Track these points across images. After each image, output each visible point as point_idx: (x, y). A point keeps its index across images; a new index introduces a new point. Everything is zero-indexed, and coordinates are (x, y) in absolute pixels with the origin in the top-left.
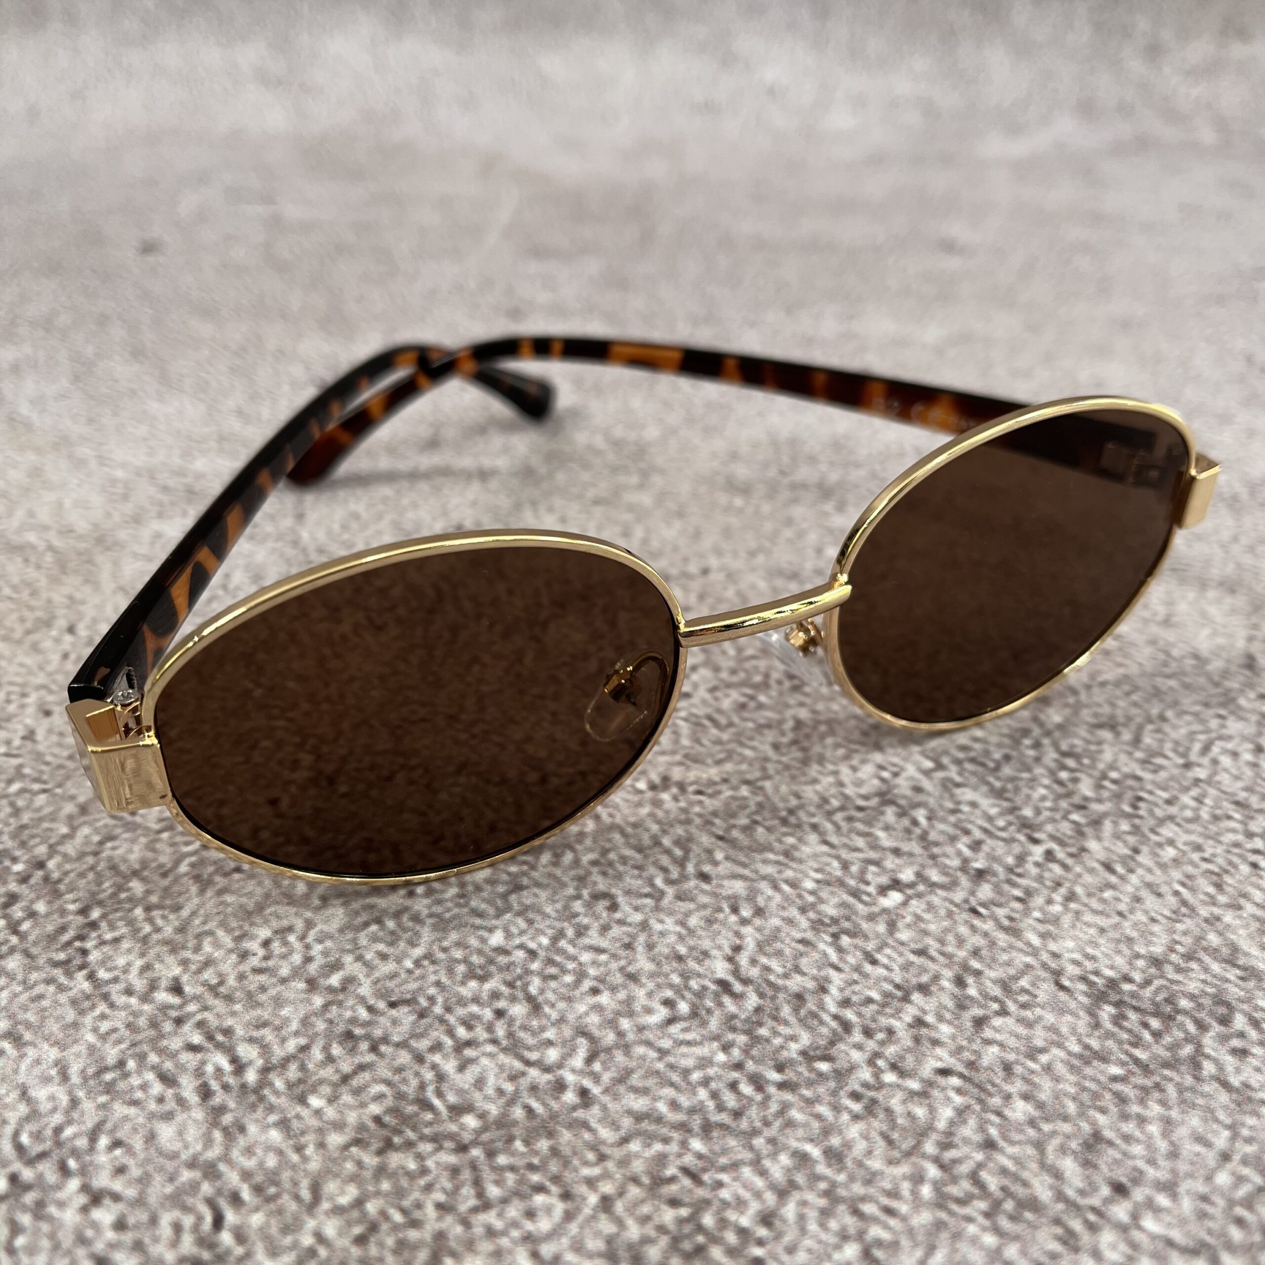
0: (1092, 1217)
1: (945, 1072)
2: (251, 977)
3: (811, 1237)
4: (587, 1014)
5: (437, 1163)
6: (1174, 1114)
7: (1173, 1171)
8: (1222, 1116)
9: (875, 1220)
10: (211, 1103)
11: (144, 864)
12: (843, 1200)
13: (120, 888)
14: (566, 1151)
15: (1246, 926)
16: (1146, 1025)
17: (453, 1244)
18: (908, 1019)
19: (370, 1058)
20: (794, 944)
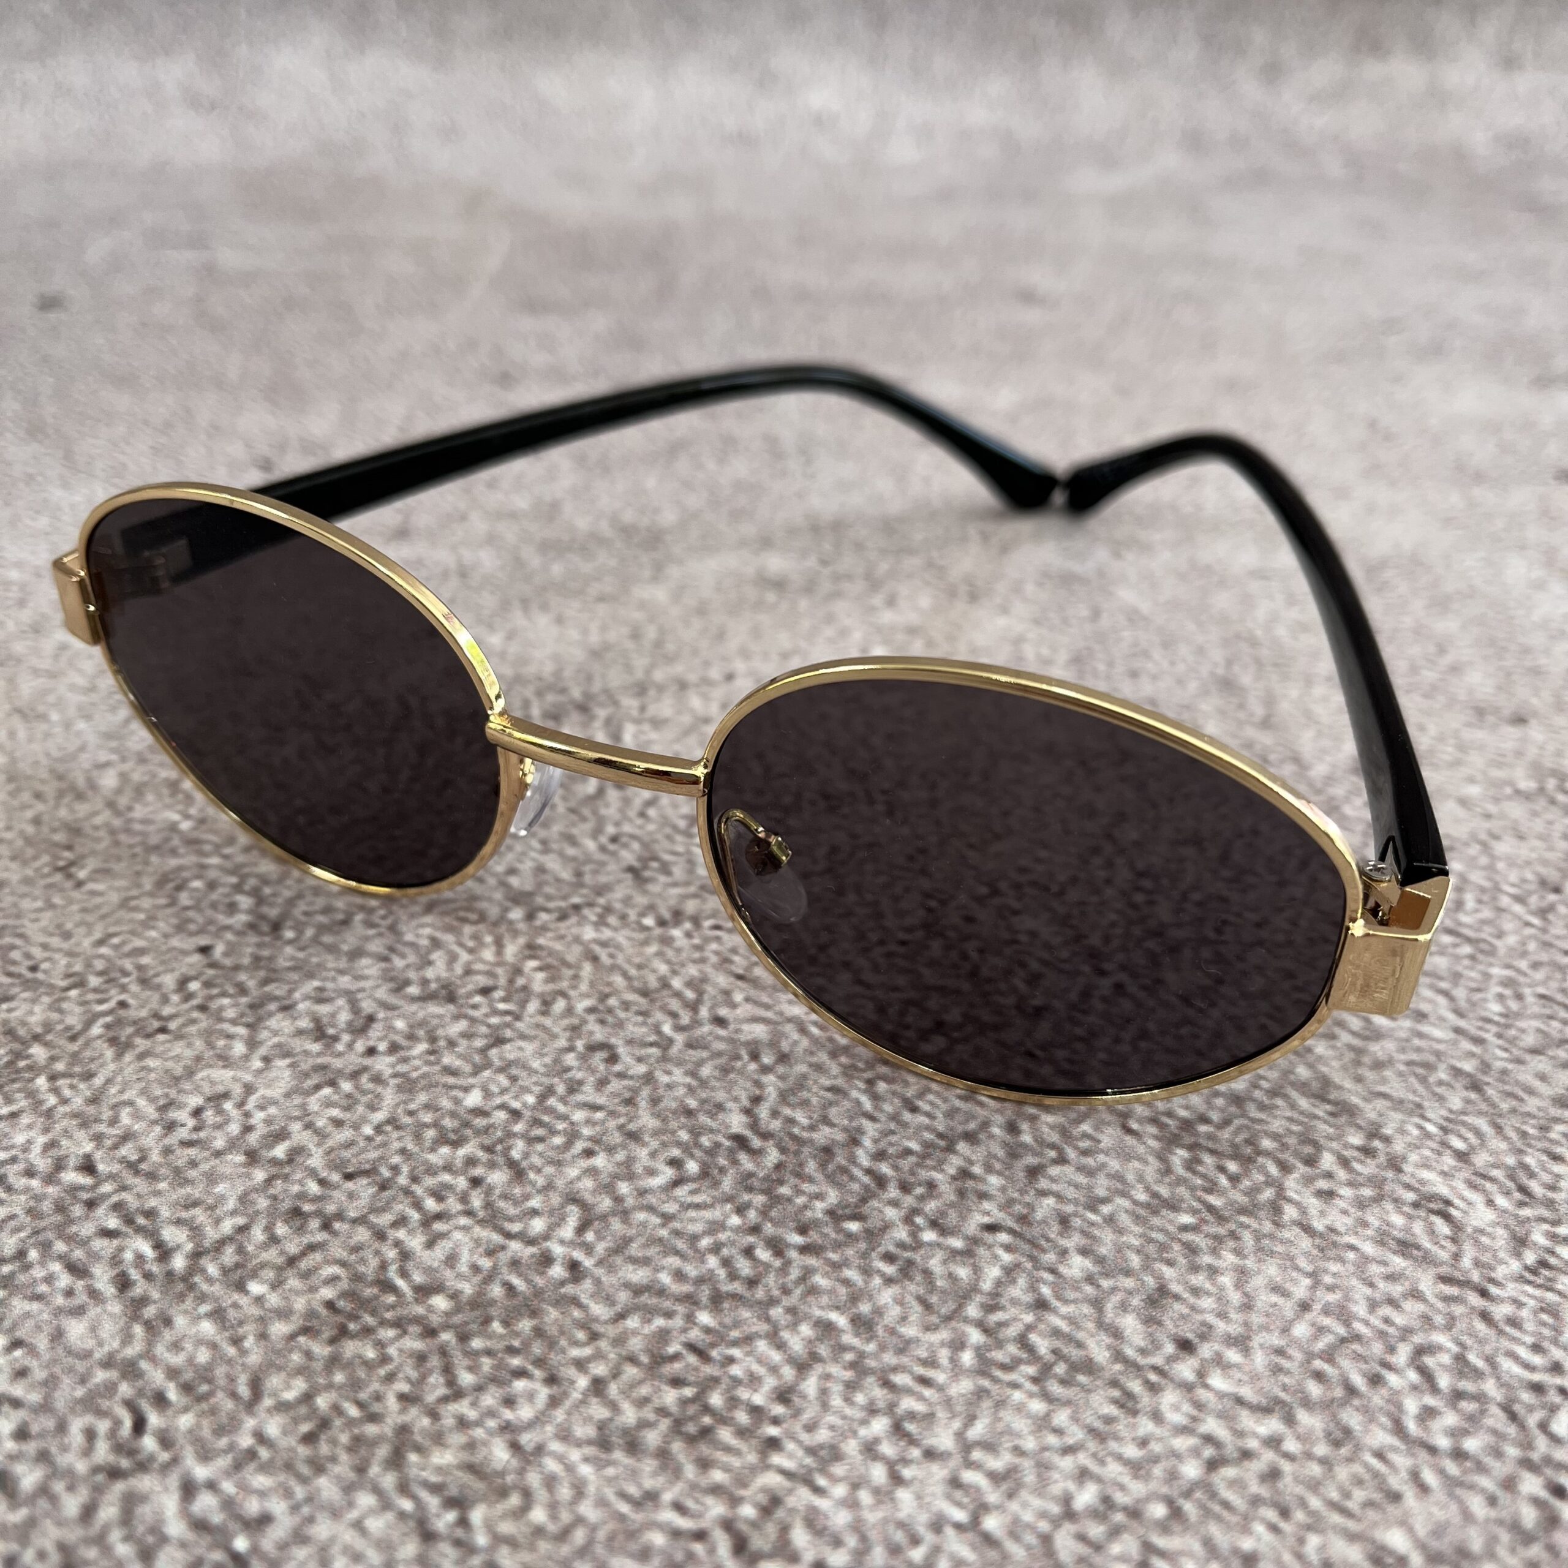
0: (1153, 1377)
1: (992, 1228)
2: (178, 1152)
3: (835, 1413)
4: (579, 1178)
5: (401, 1350)
6: (1250, 1263)
7: (1246, 1324)
8: (1302, 1263)
9: (909, 1391)
10: (131, 1294)
11: (48, 1027)
12: (871, 1371)
13: (18, 1055)
14: (553, 1331)
15: (1340, 1057)
16: (1222, 1169)
17: (418, 1438)
18: (952, 1171)
19: (321, 1237)
20: (822, 1093)
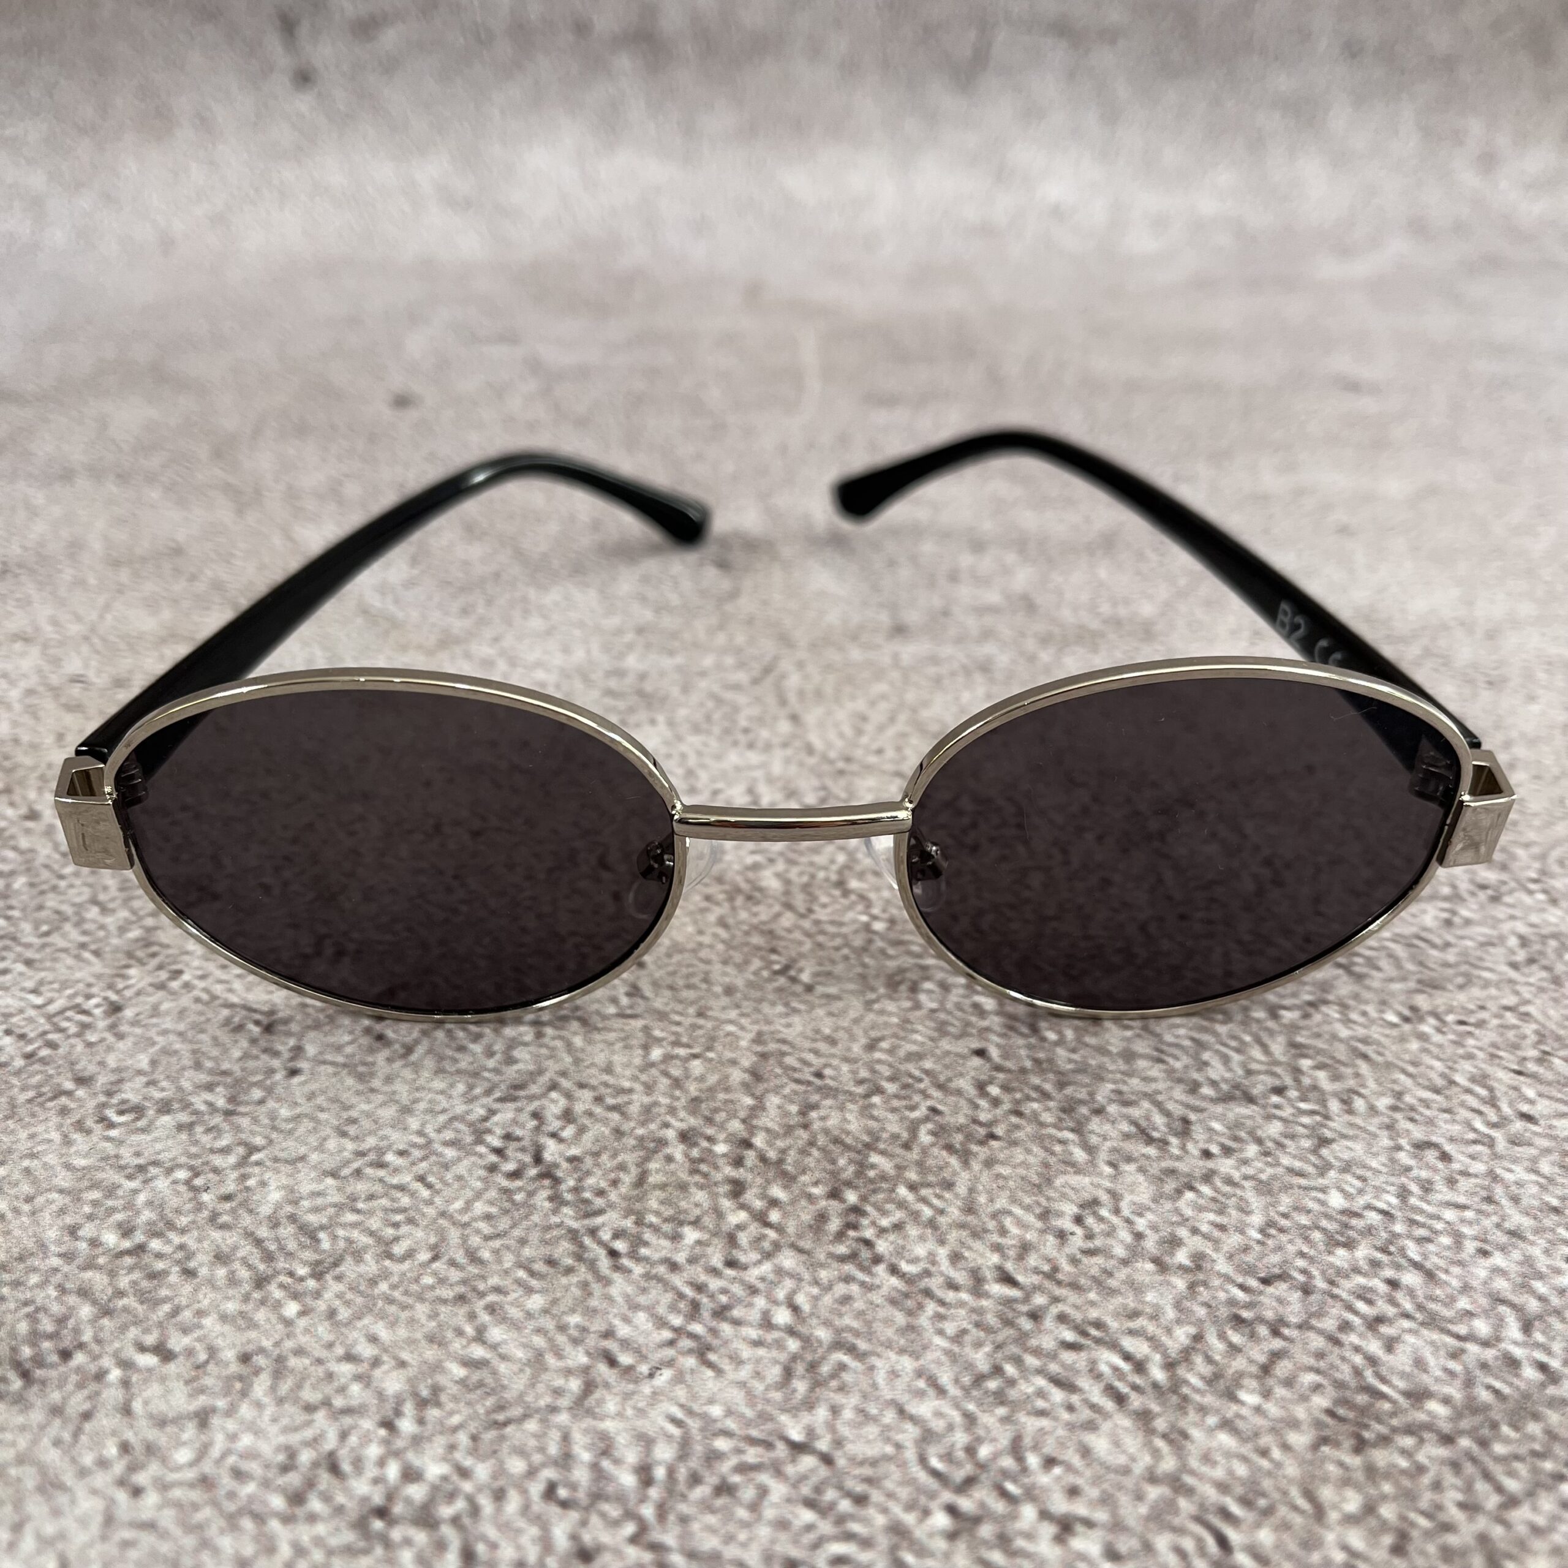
2: (1085, 1261)
4: (1491, 1278)
5: (1430, 1458)
10: (1131, 1408)
11: (873, 1135)
13: (861, 1165)
17: (1503, 1546)
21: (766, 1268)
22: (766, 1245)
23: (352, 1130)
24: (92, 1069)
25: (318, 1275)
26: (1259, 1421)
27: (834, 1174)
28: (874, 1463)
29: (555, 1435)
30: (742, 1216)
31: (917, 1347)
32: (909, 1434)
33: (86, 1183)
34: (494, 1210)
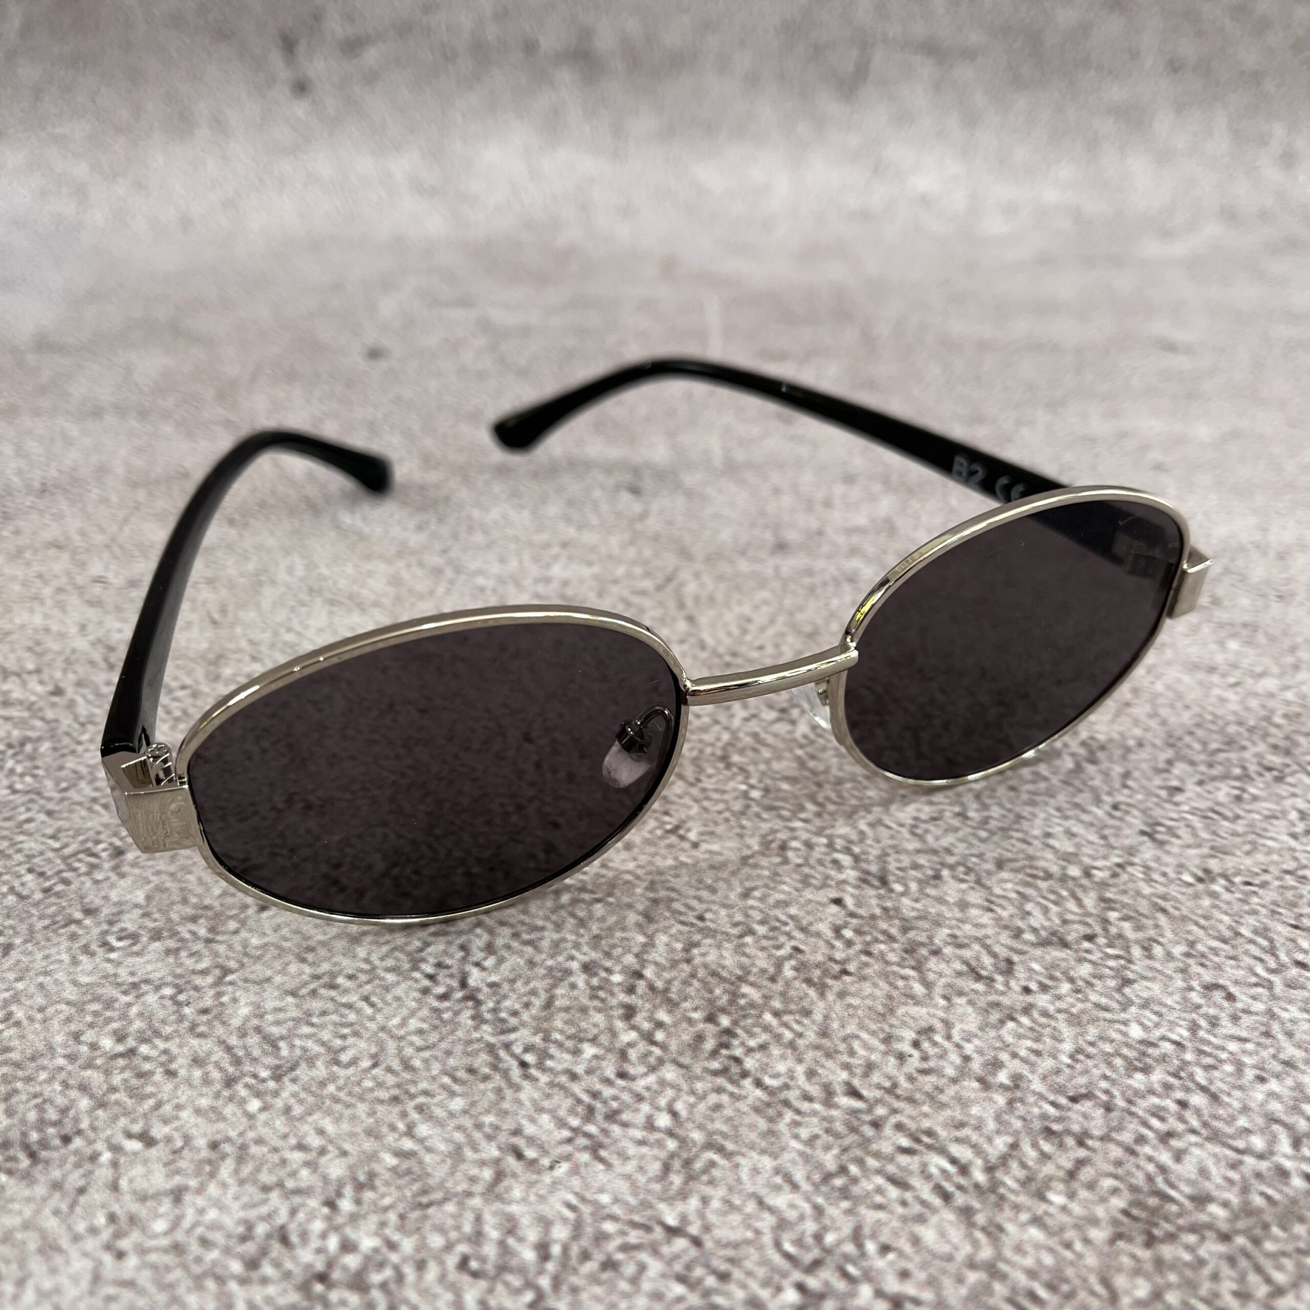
2: (920, 1079)
4: (1266, 1101)
5: (1210, 1254)
10: (956, 1204)
11: (745, 969)
13: (734, 994)
21: (651, 1079)
22: (652, 1060)
23: (310, 957)
24: (98, 902)
25: (277, 1077)
26: (1064, 1218)
27: (711, 1002)
28: (736, 1246)
29: (469, 1216)
30: (633, 1035)
31: (776, 1148)
32: (766, 1222)
33: (89, 997)
34: (425, 1026)
